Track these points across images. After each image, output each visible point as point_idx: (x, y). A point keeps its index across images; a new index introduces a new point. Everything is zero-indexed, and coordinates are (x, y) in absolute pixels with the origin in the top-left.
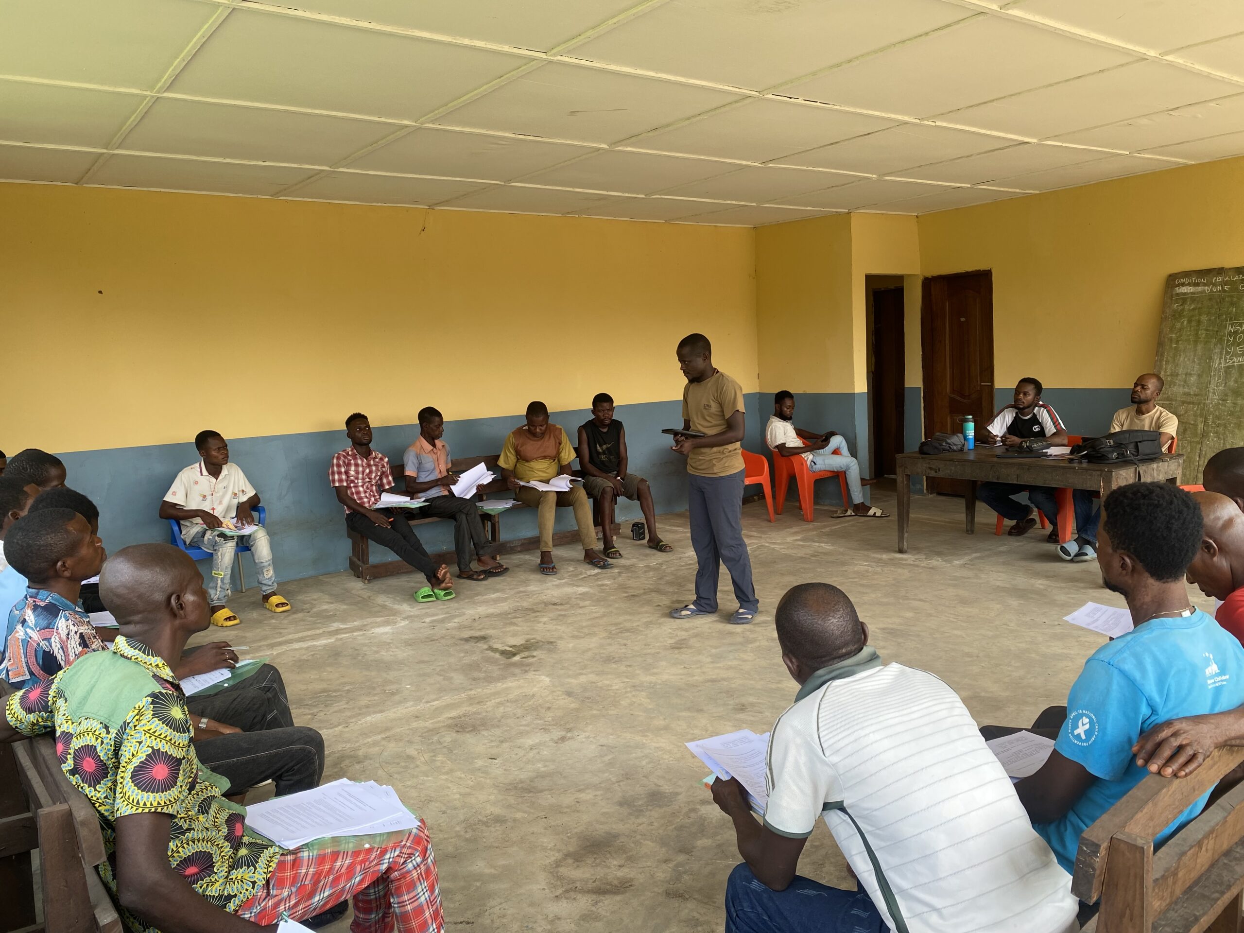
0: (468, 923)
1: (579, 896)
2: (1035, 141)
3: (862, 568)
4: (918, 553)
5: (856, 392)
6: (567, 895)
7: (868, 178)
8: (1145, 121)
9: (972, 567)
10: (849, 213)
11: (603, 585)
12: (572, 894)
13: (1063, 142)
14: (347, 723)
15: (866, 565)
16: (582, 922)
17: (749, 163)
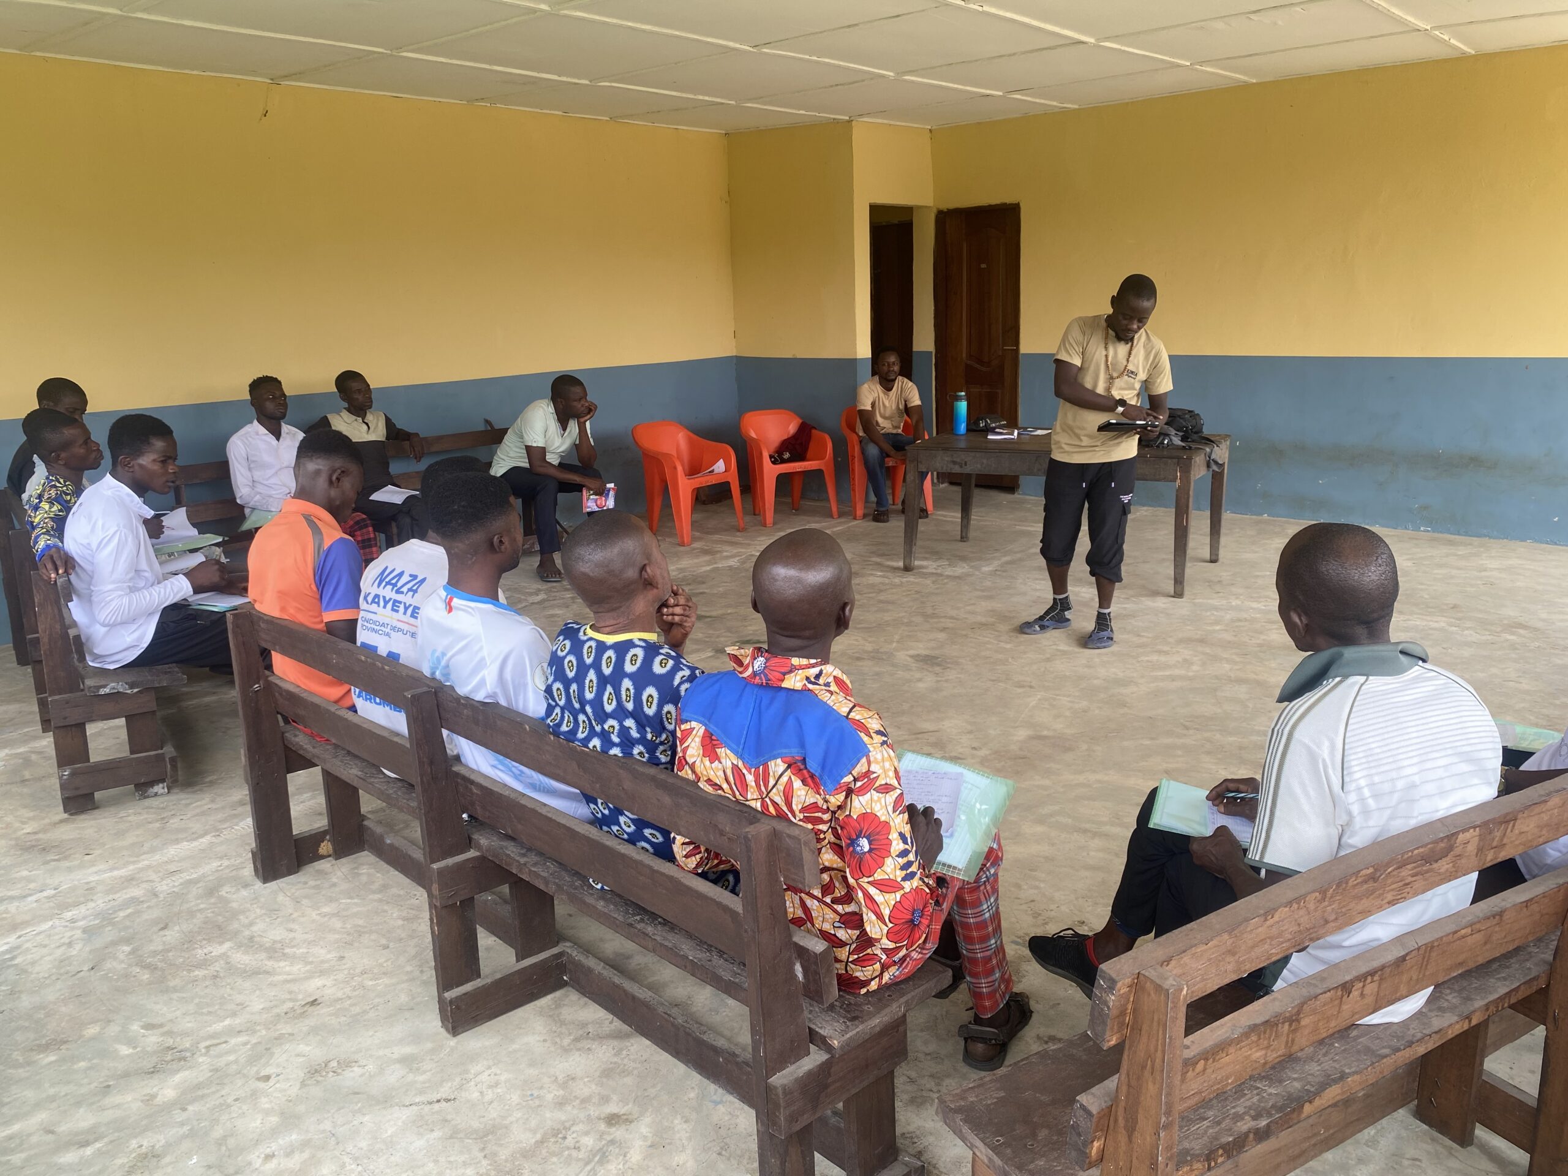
0: (447, 1100)
1: (594, 1046)
2: (1092, 40)
3: (878, 580)
4: (940, 559)
5: (859, 357)
6: (579, 1045)
7: (883, 76)
8: (1220, 25)
9: (1004, 574)
10: (850, 121)
11: (553, 616)
12: (586, 1044)
13: (1122, 45)
14: (217, 830)
15: (880, 576)
16: (604, 1080)
17: (738, 46)
